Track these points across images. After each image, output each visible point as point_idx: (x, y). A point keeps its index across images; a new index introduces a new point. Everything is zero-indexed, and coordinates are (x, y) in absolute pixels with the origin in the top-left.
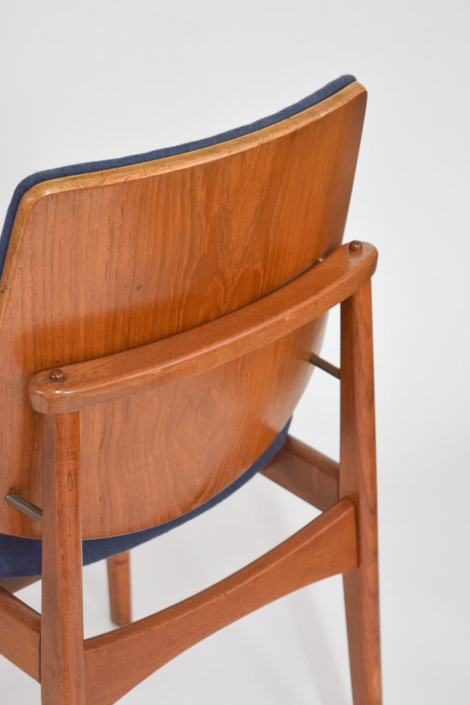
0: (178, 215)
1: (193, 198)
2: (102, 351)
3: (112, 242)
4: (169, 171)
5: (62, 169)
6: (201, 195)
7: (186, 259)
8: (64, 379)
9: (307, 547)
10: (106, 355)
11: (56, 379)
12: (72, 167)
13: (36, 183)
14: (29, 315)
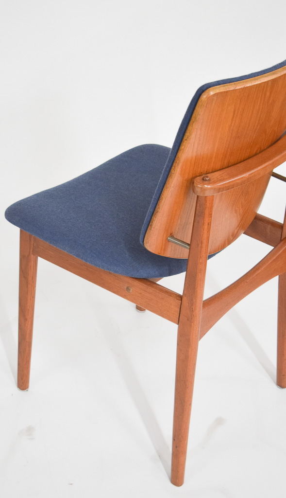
0: (259, 103)
1: (265, 94)
2: (219, 168)
3: (233, 116)
4: (259, 82)
5: (218, 81)
6: (268, 94)
7: (257, 124)
8: (209, 180)
9: (274, 260)
10: (220, 170)
11: (206, 180)
12: (222, 81)
13: (207, 89)
14: (195, 150)
